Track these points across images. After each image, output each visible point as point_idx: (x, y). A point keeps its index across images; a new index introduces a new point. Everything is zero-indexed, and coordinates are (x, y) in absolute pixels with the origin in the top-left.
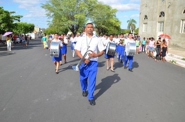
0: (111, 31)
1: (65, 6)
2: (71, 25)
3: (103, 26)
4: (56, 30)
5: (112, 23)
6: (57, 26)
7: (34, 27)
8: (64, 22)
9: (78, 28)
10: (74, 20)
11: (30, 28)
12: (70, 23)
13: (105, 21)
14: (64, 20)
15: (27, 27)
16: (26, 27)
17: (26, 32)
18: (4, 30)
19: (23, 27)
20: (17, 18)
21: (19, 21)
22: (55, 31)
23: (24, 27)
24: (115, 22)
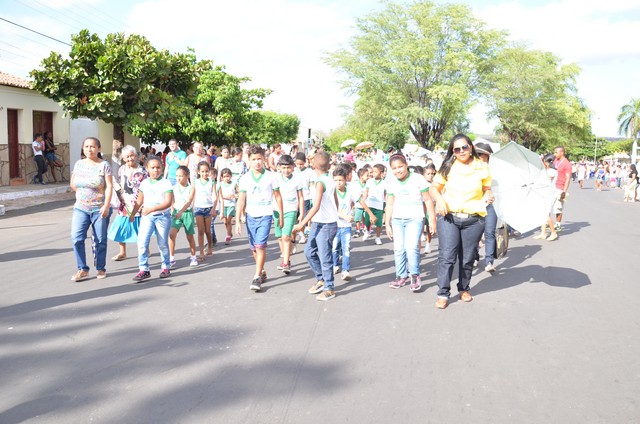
0: (556, 141)
1: (400, 57)
2: (419, 121)
3: (531, 126)
5: (563, 114)
6: (370, 123)
7: (298, 124)
9: (441, 132)
10: (429, 105)
11: (287, 128)
12: (415, 115)
13: (537, 108)
14: (394, 103)
15: (281, 124)
16: (276, 125)
17: (275, 139)
18: (223, 131)
19: (267, 125)
20: (255, 98)
21: (260, 105)
23: (272, 125)
24: (573, 110)
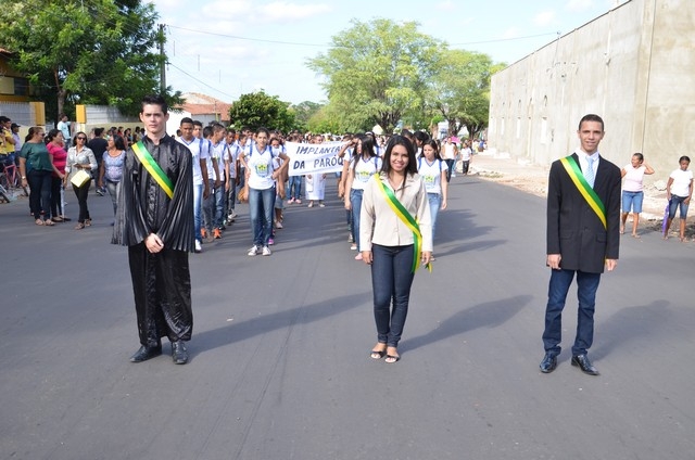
4: (340, 123)
6: (343, 114)
8: (361, 103)
12: (376, 108)
14: (361, 100)
22: (337, 125)
